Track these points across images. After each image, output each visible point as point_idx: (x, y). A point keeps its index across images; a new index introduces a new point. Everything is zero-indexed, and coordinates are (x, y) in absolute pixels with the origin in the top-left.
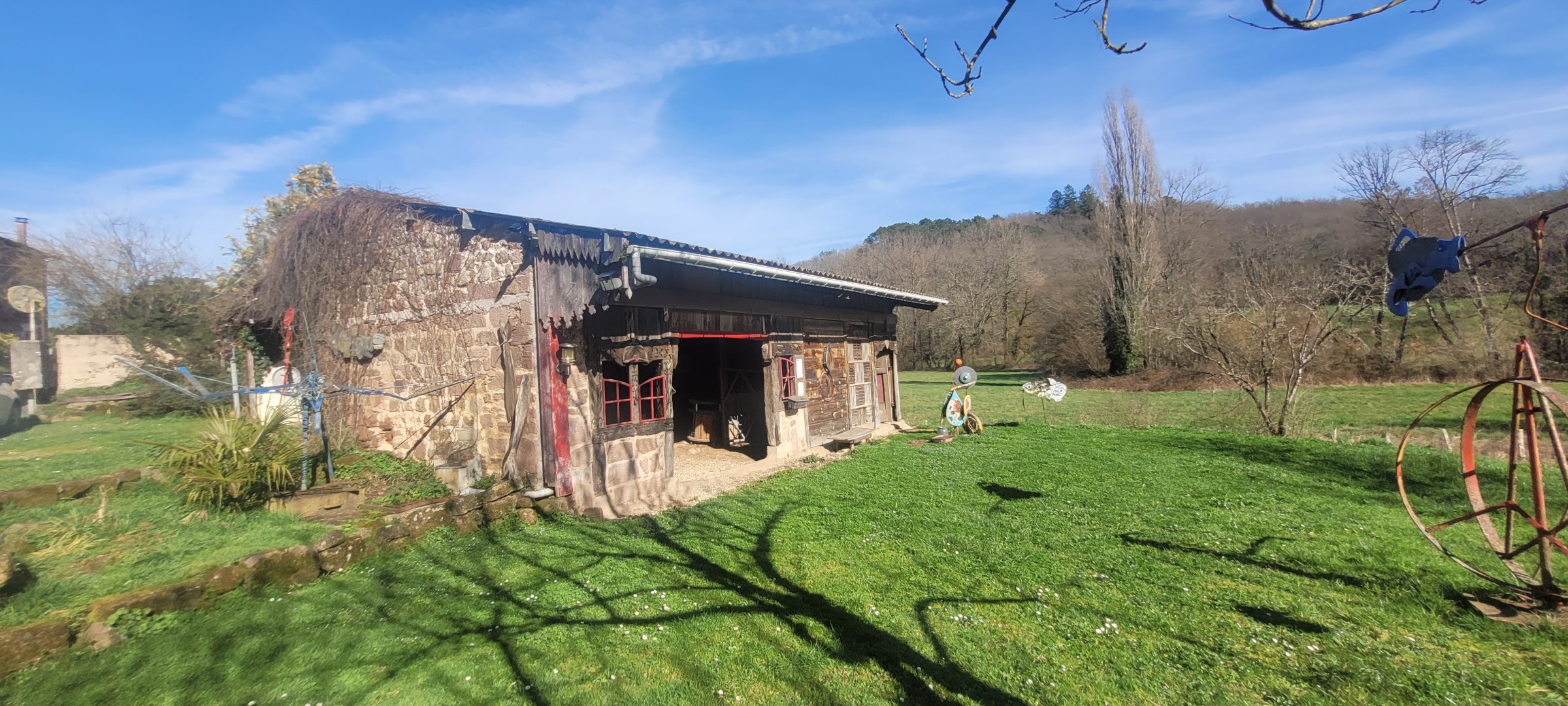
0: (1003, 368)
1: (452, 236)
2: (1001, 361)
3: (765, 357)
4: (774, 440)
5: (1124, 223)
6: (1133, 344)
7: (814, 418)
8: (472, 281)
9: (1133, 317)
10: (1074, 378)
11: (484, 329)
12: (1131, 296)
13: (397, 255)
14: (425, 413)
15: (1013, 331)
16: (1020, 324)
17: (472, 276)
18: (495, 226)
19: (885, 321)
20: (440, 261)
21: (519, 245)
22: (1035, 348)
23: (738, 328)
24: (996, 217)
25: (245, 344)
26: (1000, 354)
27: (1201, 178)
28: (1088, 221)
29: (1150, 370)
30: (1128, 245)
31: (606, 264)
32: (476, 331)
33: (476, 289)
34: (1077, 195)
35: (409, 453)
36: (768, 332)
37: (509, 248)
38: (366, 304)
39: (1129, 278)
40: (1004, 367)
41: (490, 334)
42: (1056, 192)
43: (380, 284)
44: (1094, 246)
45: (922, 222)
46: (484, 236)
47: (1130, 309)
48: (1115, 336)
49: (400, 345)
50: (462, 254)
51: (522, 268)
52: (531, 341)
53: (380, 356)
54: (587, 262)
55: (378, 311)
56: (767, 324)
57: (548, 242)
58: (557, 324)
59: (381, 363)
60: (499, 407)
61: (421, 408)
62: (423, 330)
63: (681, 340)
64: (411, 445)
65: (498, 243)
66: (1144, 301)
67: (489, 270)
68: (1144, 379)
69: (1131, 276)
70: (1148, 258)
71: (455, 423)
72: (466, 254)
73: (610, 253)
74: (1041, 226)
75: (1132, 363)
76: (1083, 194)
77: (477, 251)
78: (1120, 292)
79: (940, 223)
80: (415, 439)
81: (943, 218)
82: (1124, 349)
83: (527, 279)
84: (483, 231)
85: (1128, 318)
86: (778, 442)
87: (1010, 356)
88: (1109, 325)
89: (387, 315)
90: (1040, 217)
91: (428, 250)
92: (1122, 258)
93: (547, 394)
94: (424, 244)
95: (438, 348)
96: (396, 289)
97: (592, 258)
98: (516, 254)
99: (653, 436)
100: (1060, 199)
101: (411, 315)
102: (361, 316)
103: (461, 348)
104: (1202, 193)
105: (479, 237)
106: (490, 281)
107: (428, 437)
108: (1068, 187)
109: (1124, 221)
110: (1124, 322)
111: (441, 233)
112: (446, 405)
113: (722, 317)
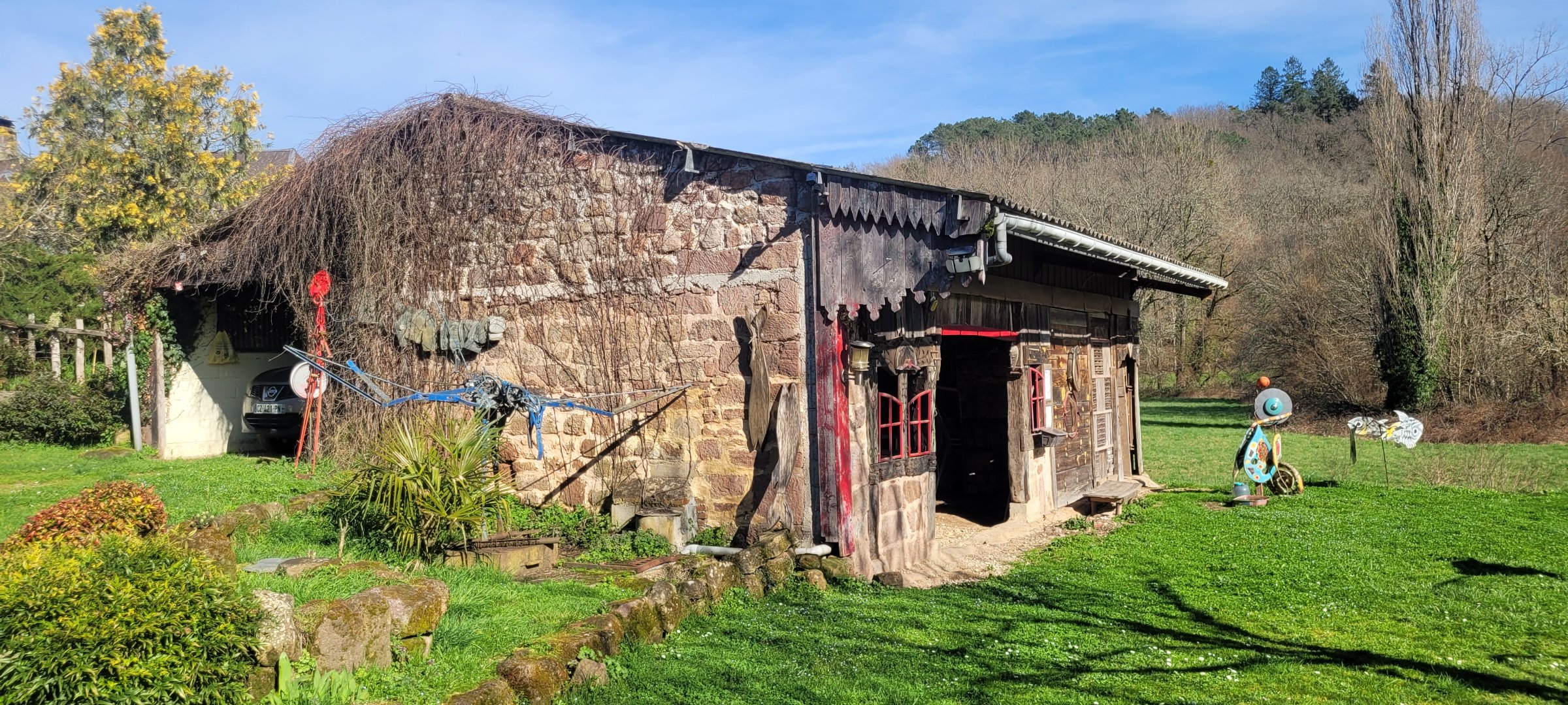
0: (1176, 395)
1: (649, 180)
2: (1170, 381)
3: (1013, 366)
4: (1022, 493)
5: (1421, 140)
6: (1429, 357)
7: (1060, 461)
8: (688, 247)
9: (1430, 308)
10: (1320, 416)
11: (706, 317)
12: (1428, 271)
13: (538, 200)
14: (583, 438)
15: (1193, 328)
16: (1209, 315)
17: (687, 239)
18: (737, 169)
19: (1129, 312)
20: (625, 215)
21: (781, 200)
22: (1237, 360)
23: (988, 323)
24: (1156, 112)
25: (153, 324)
26: (1166, 369)
27: (1548, 61)
28: (1326, 125)
29: (1458, 405)
30: (1426, 180)
31: (954, 235)
32: (690, 320)
33: (691, 259)
34: (1308, 77)
35: (548, 497)
36: (1017, 328)
37: (760, 202)
38: (466, 270)
39: (1425, 239)
40: (1178, 394)
41: (719, 324)
42: (1270, 69)
43: (502, 242)
44: (1339, 173)
45: (1020, 118)
46: (712, 182)
47: (1427, 296)
48: (1396, 343)
49: (536, 336)
50: (669, 206)
51: (785, 232)
52: (798, 336)
53: (493, 351)
54: (918, 232)
55: (492, 282)
56: (1017, 315)
57: (840, 198)
58: (853, 314)
59: (495, 361)
60: (734, 429)
61: (573, 429)
62: (585, 314)
63: (943, 337)
64: (554, 484)
65: (741, 195)
66: (1451, 281)
67: (718, 232)
68: (1451, 421)
69: (1430, 237)
70: (1459, 203)
71: (644, 452)
72: (675, 207)
73: (964, 222)
74: (1241, 132)
75: (1426, 393)
76: (1318, 74)
77: (697, 204)
78: (1408, 263)
79: (1053, 121)
80: (562, 475)
81: (1058, 111)
82: (1414, 367)
83: (793, 249)
84: (711, 175)
85: (1422, 310)
86: (1027, 498)
87: (1187, 374)
88: (1387, 322)
89: (510, 289)
90: (1238, 117)
91: (600, 196)
92: (1414, 201)
93: (828, 412)
94: (594, 187)
95: (615, 341)
96: (532, 251)
97: (928, 226)
98: (776, 212)
99: (916, 478)
100: (1276, 82)
101: (561, 291)
102: (455, 287)
103: (661, 343)
104: (1550, 89)
105: (703, 183)
106: (721, 248)
107: (590, 472)
108: (1292, 61)
109: (1420, 135)
110: (1415, 316)
111: (629, 174)
112: (627, 425)
113: (973, 304)
